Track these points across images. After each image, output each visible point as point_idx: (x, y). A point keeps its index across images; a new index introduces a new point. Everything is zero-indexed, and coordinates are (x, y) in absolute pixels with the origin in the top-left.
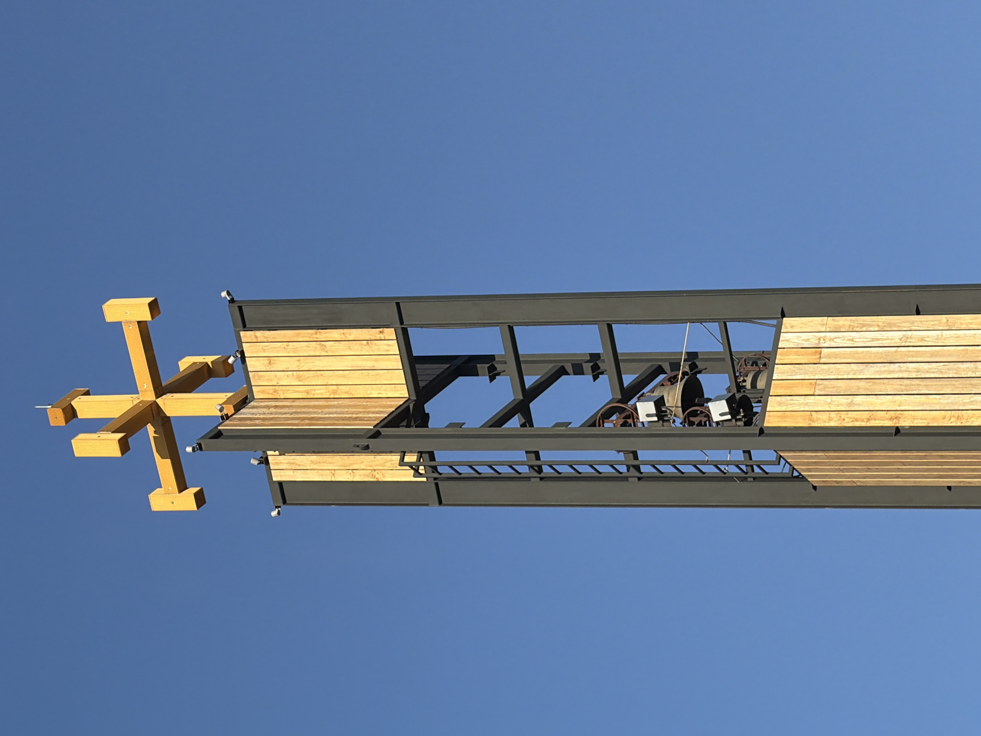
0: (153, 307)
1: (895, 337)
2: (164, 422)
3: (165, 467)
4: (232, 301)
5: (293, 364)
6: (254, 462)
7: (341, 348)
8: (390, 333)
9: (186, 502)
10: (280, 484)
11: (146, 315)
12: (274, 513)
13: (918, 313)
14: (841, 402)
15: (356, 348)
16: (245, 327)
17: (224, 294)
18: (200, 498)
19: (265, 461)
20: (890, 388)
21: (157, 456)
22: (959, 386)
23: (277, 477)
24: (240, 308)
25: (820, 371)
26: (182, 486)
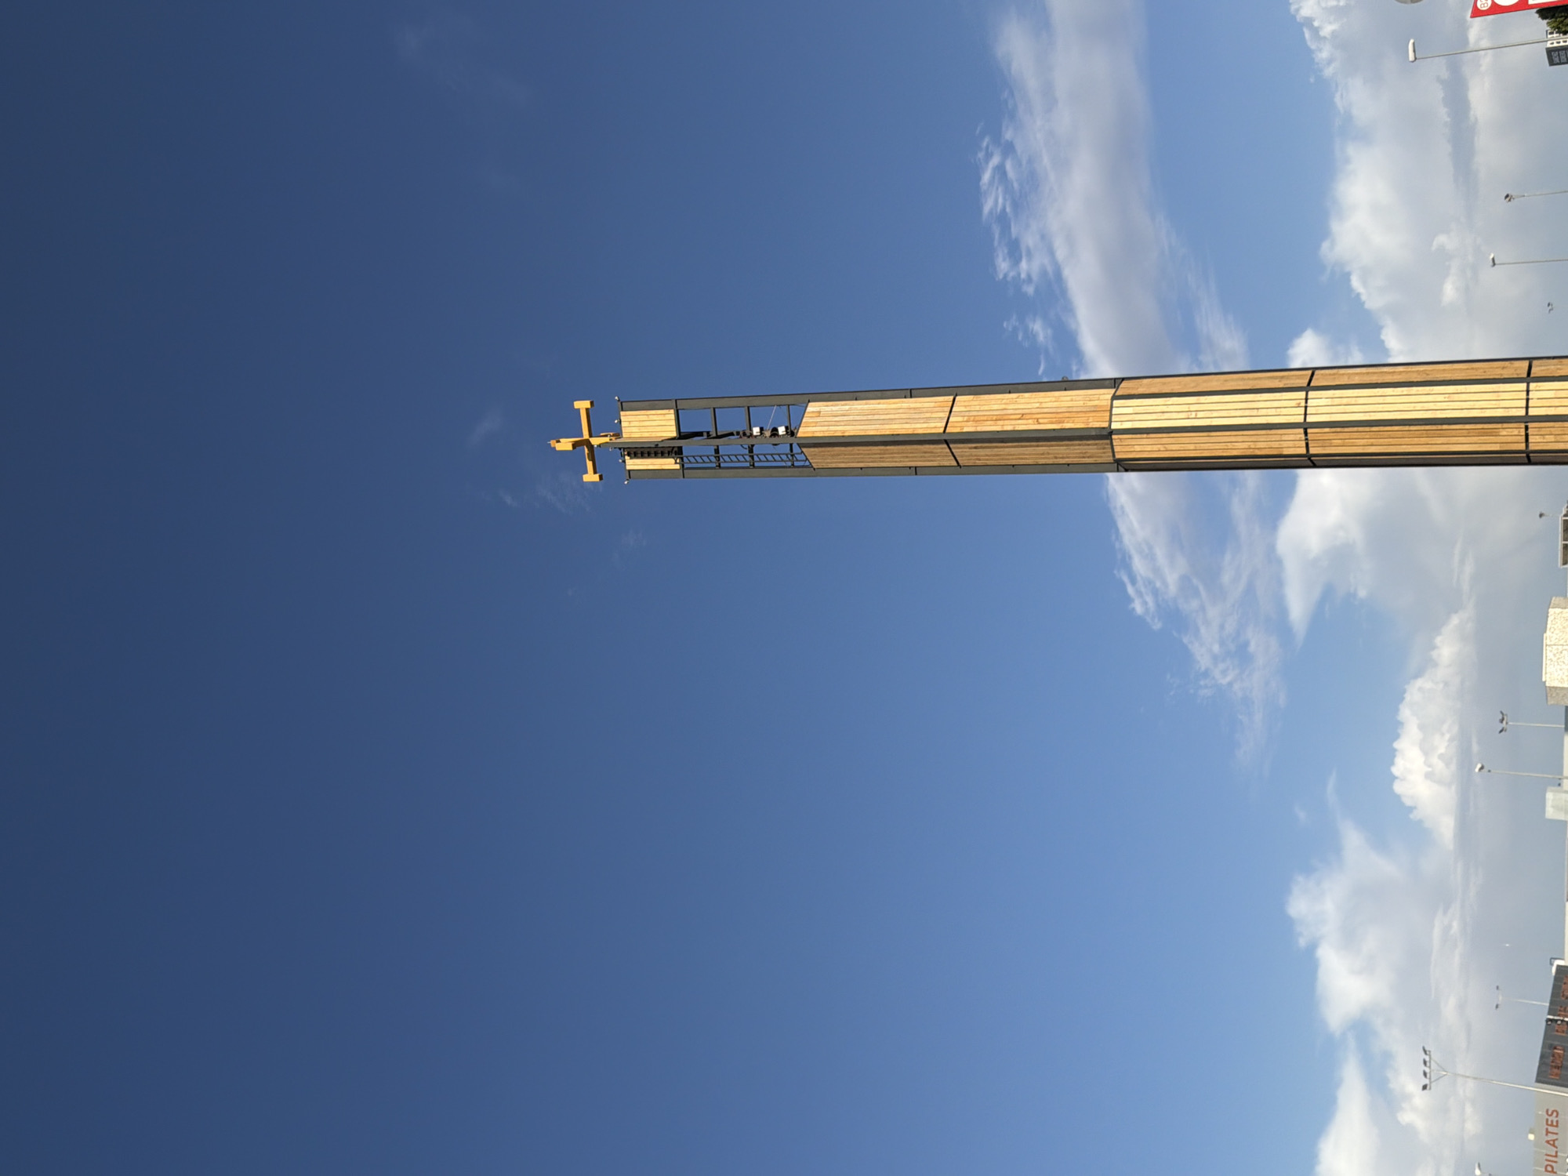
0: (592, 403)
1: (847, 407)
2: (591, 447)
3: (589, 464)
4: (619, 400)
5: (637, 424)
6: (620, 461)
7: (655, 417)
8: (672, 411)
9: (596, 478)
10: (629, 471)
11: (589, 406)
12: (626, 483)
13: (856, 399)
14: (825, 428)
15: (661, 417)
16: (622, 410)
17: (616, 398)
18: (601, 477)
19: (624, 461)
20: (842, 424)
21: (587, 460)
22: (867, 422)
23: (628, 468)
24: (621, 403)
25: (818, 419)
26: (595, 472)
